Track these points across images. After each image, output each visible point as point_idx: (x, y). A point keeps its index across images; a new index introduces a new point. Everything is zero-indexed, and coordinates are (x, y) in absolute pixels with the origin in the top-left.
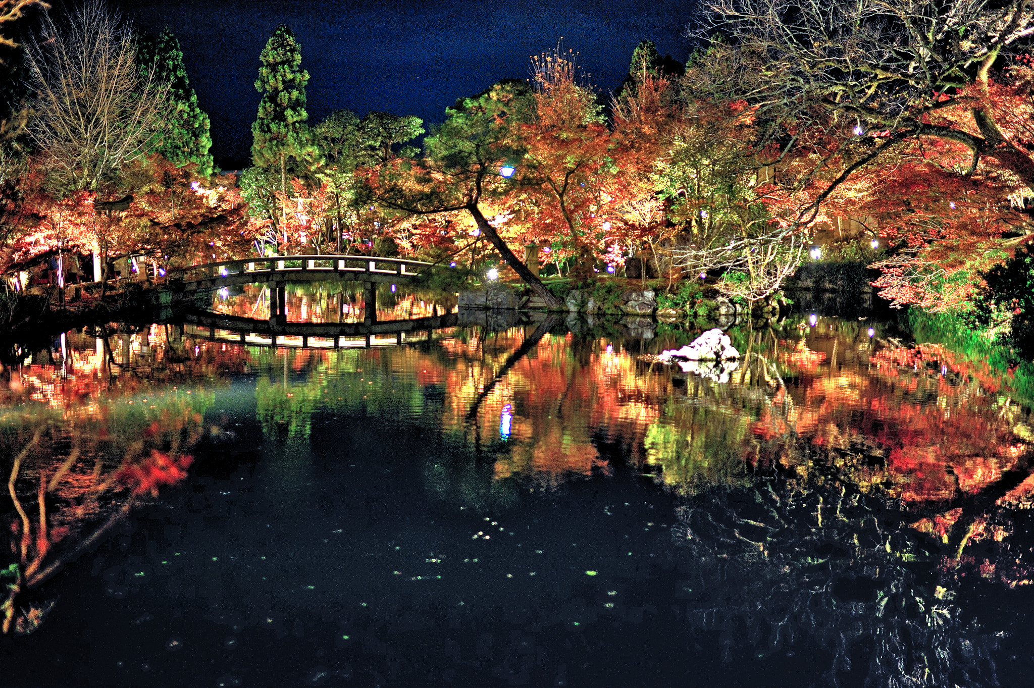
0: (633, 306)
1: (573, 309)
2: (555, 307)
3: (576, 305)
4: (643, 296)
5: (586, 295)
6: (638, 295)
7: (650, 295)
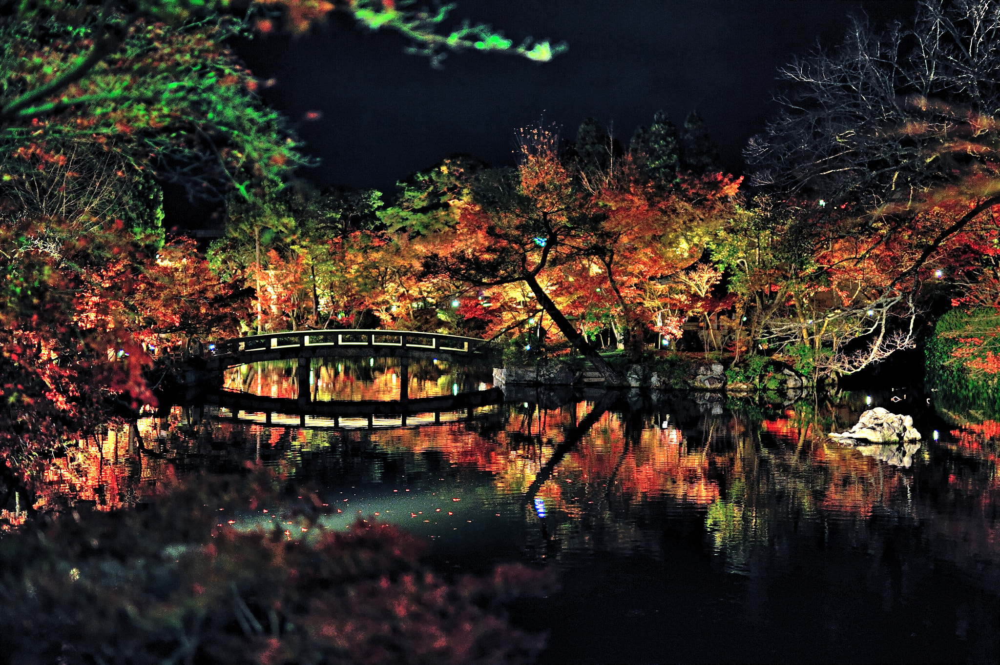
0: (702, 380)
1: (634, 384)
2: (615, 382)
3: (637, 380)
4: (711, 370)
5: (647, 371)
6: (707, 369)
7: (718, 369)
